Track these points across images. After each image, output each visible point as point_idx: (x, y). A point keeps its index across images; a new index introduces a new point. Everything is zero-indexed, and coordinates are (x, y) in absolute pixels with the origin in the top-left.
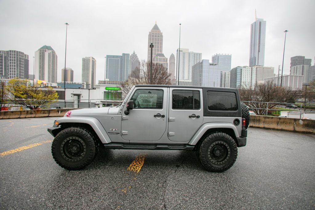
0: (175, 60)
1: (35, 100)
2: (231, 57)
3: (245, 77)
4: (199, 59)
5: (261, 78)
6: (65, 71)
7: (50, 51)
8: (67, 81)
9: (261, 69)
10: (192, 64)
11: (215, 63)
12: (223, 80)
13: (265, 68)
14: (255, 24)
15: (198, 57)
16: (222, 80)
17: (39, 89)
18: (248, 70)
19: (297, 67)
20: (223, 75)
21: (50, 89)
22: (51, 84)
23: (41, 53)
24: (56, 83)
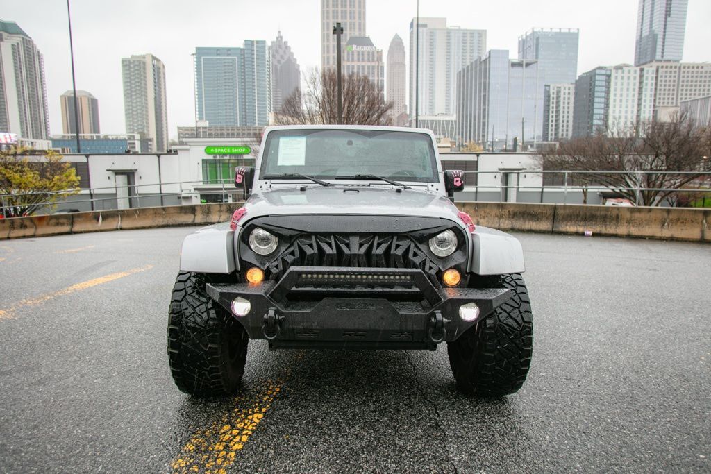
0: (404, 53)
2: (577, 39)
3: (618, 98)
4: (480, 48)
5: (670, 101)
7: (17, 39)
8: (82, 132)
9: (673, 70)
10: (456, 67)
11: (529, 60)
12: (551, 110)
13: (684, 67)
15: (476, 41)
16: (548, 111)
18: (629, 78)
20: (552, 96)
22: (32, 143)
24: (48, 138)
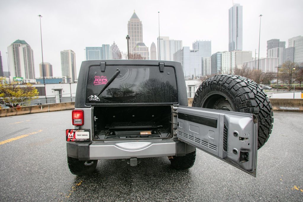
0: (156, 48)
1: (13, 98)
2: (211, 43)
3: (224, 62)
4: (180, 46)
5: (240, 62)
6: (43, 67)
7: (25, 46)
8: (46, 76)
9: (240, 53)
10: (173, 52)
11: (196, 50)
13: (243, 52)
14: (233, 9)
15: (179, 44)
16: (203, 66)
17: (17, 86)
18: (227, 55)
19: (273, 50)
20: (204, 61)
21: (29, 86)
22: (29, 80)
23: (14, 48)
24: (35, 79)
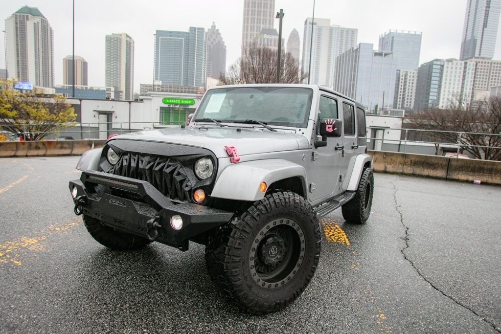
0: (299, 42)
2: (421, 39)
3: (448, 82)
4: (352, 41)
5: (483, 86)
6: (71, 65)
7: (38, 20)
9: (486, 64)
10: (336, 53)
11: (386, 52)
12: (400, 87)
13: (494, 63)
15: (350, 36)
16: (398, 88)
18: (456, 68)
20: (401, 77)
22: (42, 89)
23: (18, 22)
24: (53, 87)
